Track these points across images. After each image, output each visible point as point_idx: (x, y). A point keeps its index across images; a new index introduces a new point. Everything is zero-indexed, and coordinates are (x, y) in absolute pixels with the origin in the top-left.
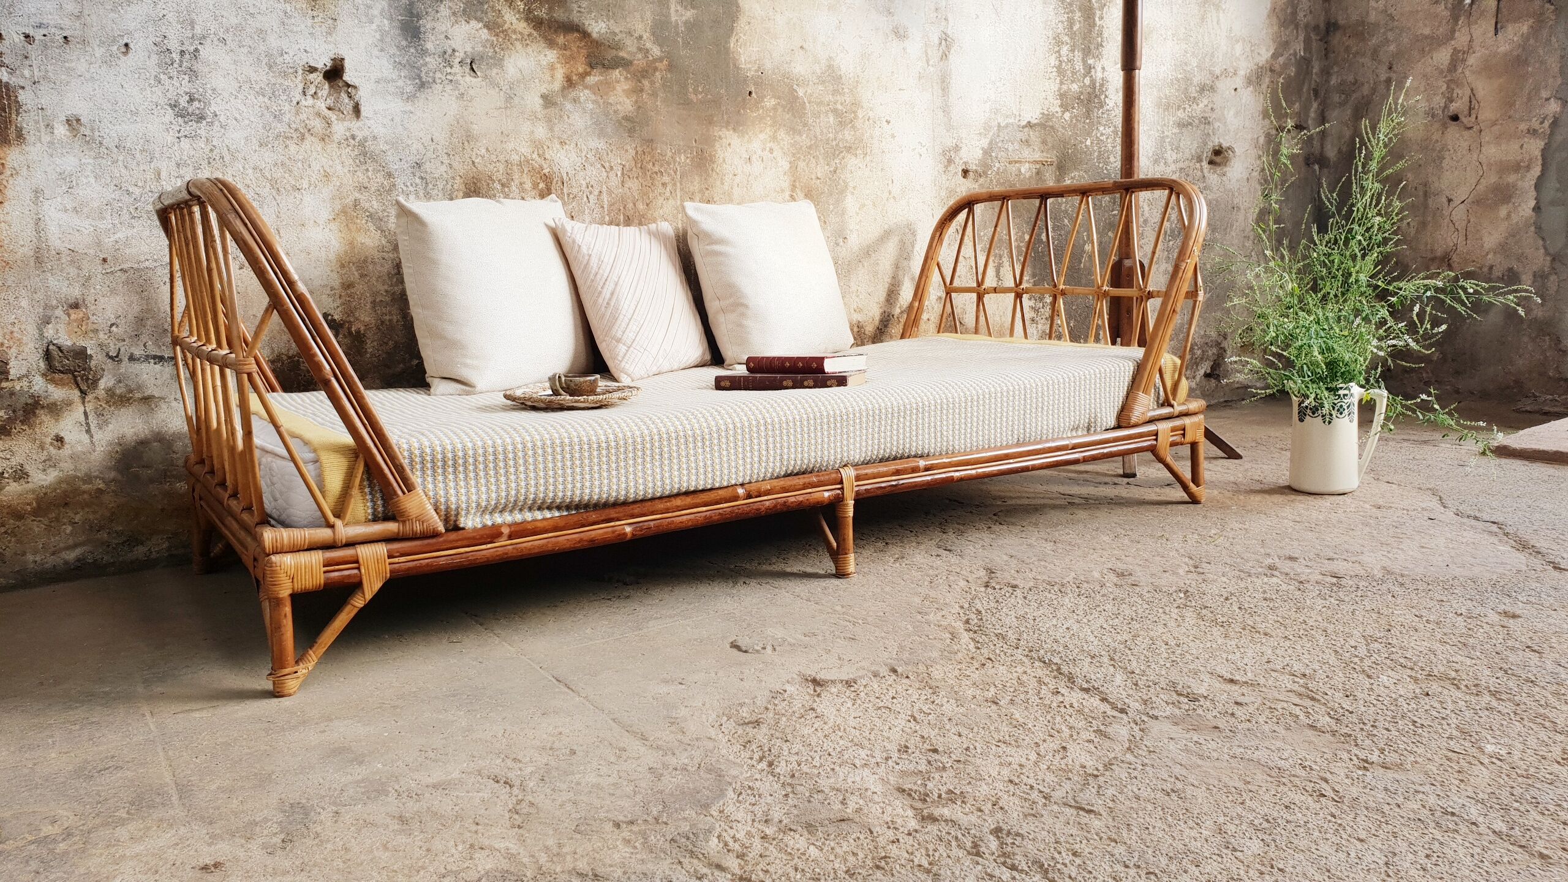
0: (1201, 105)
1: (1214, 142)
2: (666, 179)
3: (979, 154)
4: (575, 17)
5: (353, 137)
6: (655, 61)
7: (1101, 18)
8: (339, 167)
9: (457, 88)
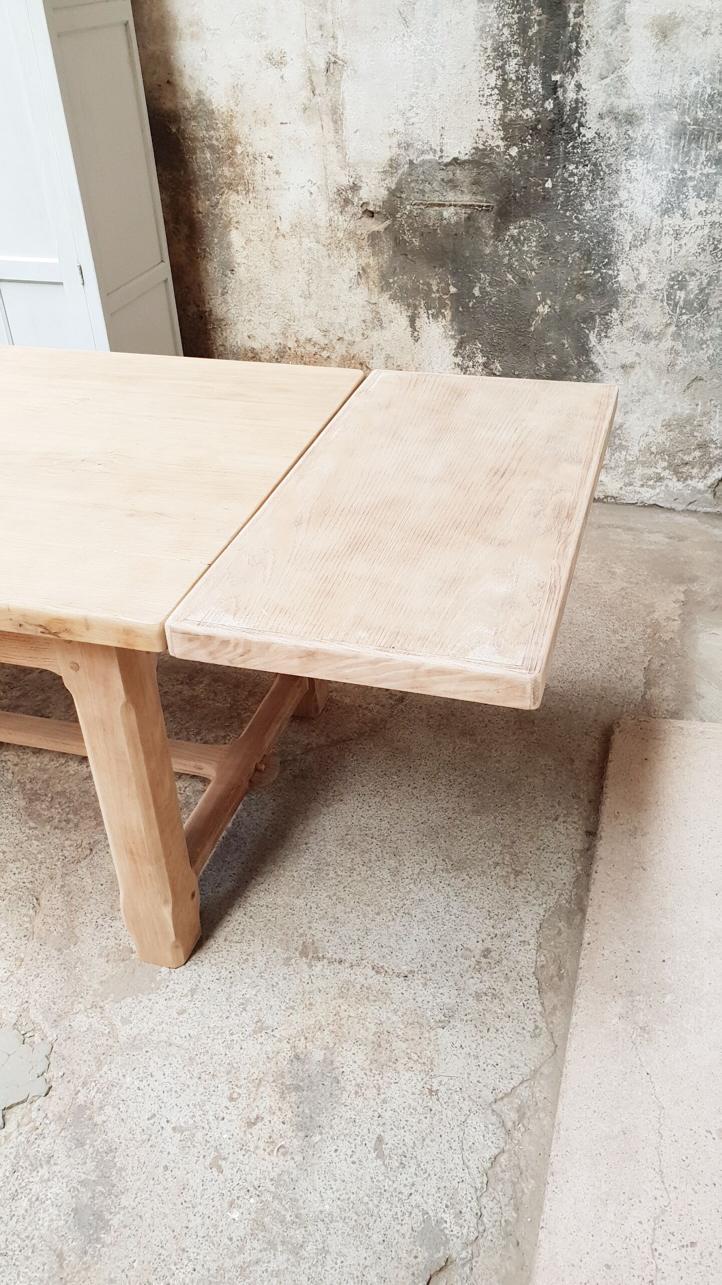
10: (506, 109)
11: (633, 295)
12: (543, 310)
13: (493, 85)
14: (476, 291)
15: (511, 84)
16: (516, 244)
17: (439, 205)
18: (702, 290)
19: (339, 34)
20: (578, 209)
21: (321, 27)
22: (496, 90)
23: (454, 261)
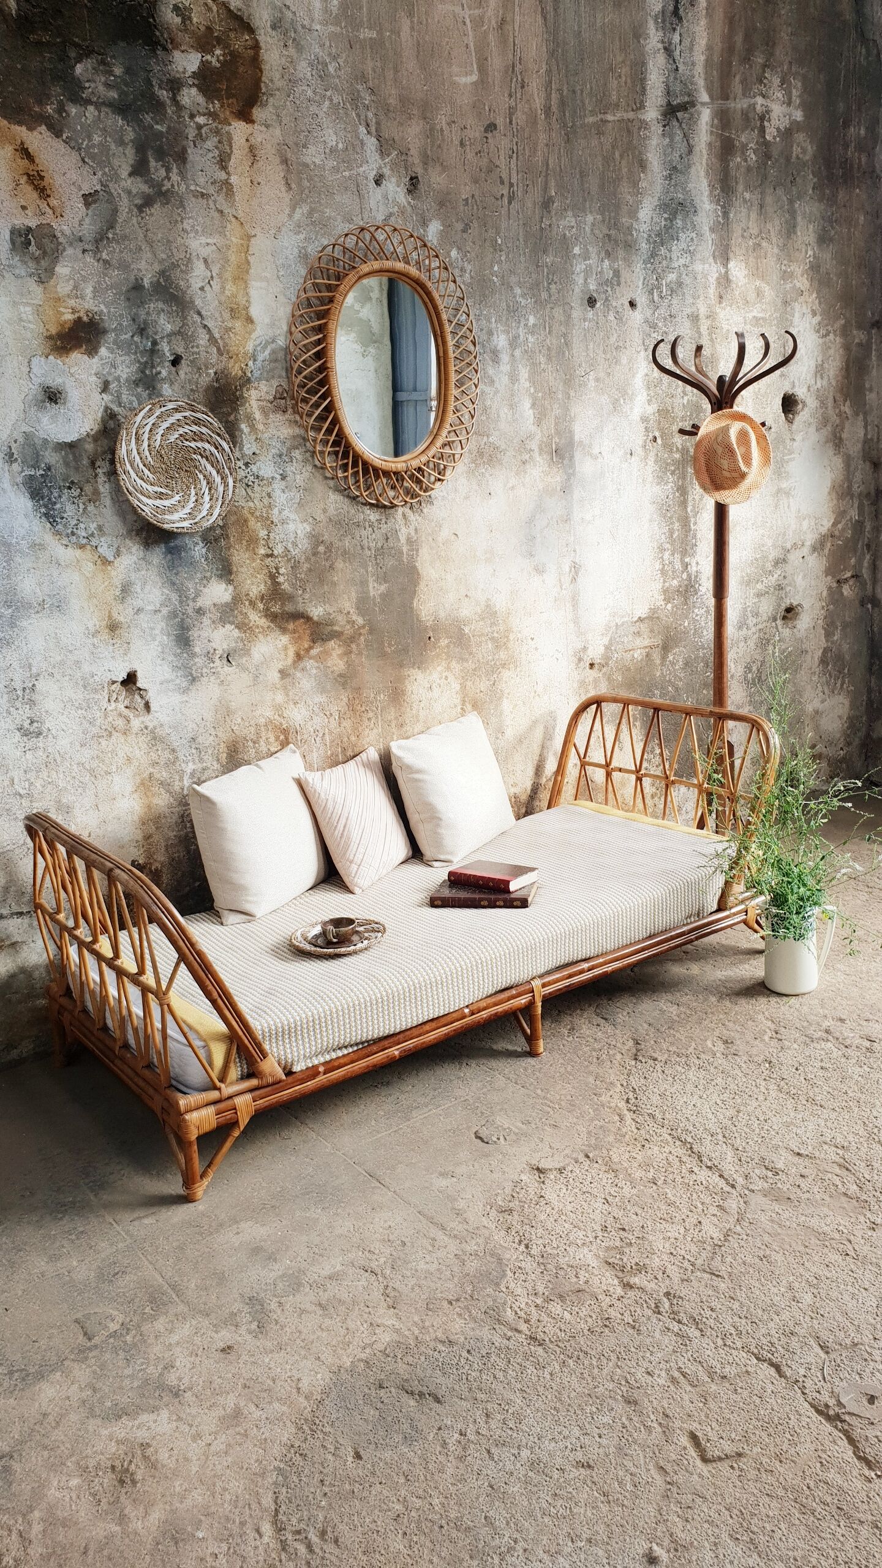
0: (776, 576)
1: (787, 603)
2: (371, 714)
3: (602, 650)
4: (300, 608)
5: (146, 728)
6: (359, 628)
7: (695, 524)
8: (137, 752)
9: (219, 678)
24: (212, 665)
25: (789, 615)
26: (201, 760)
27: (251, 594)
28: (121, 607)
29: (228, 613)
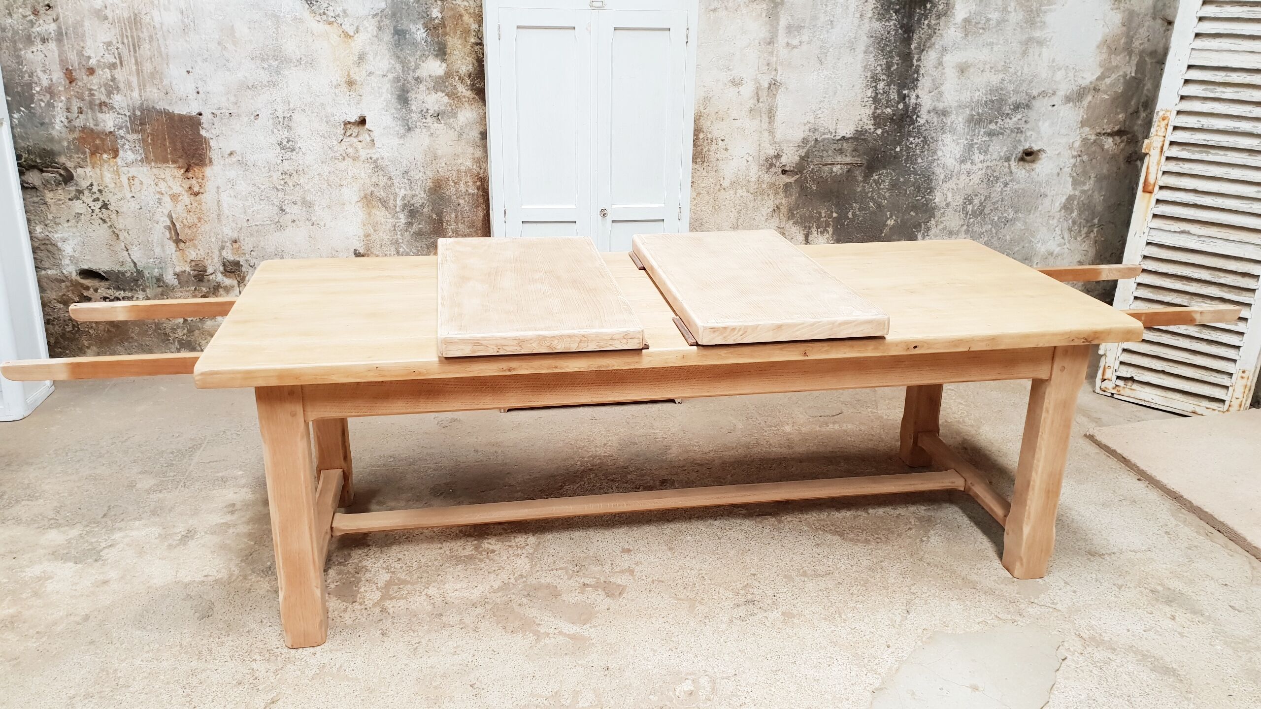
1: (1025, 146)
3: (796, 160)
9: (428, 130)
10: (876, 108)
11: (943, 210)
12: (890, 222)
13: (869, 95)
14: (850, 215)
15: (879, 95)
16: (876, 185)
17: (831, 164)
18: (981, 204)
19: (779, 68)
20: (914, 162)
21: (768, 65)
22: (871, 99)
23: (837, 197)
24: (424, 121)
25: (1028, 158)
26: (411, 188)
27: (461, 72)
28: (357, 70)
29: (440, 84)
